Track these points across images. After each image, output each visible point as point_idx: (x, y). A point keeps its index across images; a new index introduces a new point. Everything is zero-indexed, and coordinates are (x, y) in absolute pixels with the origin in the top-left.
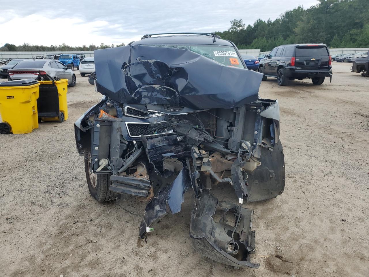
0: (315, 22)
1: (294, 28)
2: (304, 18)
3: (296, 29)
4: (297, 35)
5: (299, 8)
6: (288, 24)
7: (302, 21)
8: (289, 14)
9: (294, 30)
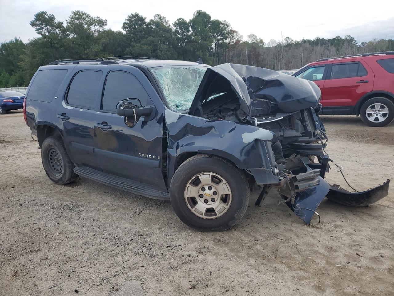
0: (43, 56)
1: (19, 63)
2: (28, 52)
3: (21, 63)
4: (26, 70)
5: (16, 40)
6: (8, 58)
7: (26, 54)
8: (5, 45)
9: (19, 64)
